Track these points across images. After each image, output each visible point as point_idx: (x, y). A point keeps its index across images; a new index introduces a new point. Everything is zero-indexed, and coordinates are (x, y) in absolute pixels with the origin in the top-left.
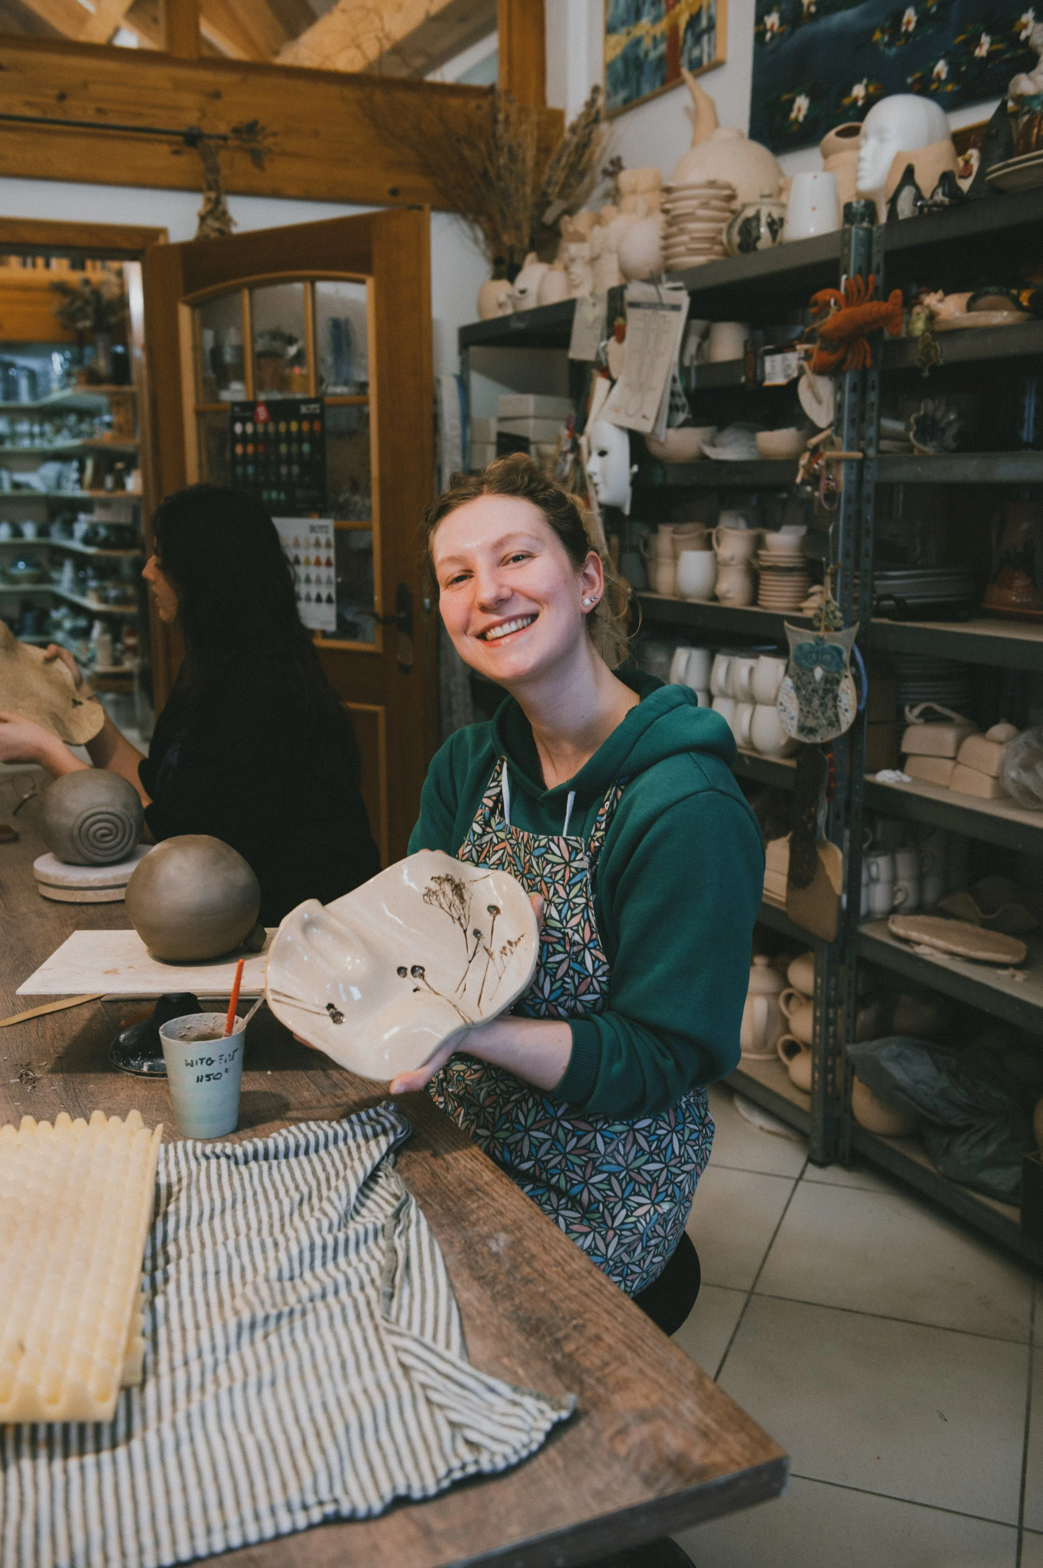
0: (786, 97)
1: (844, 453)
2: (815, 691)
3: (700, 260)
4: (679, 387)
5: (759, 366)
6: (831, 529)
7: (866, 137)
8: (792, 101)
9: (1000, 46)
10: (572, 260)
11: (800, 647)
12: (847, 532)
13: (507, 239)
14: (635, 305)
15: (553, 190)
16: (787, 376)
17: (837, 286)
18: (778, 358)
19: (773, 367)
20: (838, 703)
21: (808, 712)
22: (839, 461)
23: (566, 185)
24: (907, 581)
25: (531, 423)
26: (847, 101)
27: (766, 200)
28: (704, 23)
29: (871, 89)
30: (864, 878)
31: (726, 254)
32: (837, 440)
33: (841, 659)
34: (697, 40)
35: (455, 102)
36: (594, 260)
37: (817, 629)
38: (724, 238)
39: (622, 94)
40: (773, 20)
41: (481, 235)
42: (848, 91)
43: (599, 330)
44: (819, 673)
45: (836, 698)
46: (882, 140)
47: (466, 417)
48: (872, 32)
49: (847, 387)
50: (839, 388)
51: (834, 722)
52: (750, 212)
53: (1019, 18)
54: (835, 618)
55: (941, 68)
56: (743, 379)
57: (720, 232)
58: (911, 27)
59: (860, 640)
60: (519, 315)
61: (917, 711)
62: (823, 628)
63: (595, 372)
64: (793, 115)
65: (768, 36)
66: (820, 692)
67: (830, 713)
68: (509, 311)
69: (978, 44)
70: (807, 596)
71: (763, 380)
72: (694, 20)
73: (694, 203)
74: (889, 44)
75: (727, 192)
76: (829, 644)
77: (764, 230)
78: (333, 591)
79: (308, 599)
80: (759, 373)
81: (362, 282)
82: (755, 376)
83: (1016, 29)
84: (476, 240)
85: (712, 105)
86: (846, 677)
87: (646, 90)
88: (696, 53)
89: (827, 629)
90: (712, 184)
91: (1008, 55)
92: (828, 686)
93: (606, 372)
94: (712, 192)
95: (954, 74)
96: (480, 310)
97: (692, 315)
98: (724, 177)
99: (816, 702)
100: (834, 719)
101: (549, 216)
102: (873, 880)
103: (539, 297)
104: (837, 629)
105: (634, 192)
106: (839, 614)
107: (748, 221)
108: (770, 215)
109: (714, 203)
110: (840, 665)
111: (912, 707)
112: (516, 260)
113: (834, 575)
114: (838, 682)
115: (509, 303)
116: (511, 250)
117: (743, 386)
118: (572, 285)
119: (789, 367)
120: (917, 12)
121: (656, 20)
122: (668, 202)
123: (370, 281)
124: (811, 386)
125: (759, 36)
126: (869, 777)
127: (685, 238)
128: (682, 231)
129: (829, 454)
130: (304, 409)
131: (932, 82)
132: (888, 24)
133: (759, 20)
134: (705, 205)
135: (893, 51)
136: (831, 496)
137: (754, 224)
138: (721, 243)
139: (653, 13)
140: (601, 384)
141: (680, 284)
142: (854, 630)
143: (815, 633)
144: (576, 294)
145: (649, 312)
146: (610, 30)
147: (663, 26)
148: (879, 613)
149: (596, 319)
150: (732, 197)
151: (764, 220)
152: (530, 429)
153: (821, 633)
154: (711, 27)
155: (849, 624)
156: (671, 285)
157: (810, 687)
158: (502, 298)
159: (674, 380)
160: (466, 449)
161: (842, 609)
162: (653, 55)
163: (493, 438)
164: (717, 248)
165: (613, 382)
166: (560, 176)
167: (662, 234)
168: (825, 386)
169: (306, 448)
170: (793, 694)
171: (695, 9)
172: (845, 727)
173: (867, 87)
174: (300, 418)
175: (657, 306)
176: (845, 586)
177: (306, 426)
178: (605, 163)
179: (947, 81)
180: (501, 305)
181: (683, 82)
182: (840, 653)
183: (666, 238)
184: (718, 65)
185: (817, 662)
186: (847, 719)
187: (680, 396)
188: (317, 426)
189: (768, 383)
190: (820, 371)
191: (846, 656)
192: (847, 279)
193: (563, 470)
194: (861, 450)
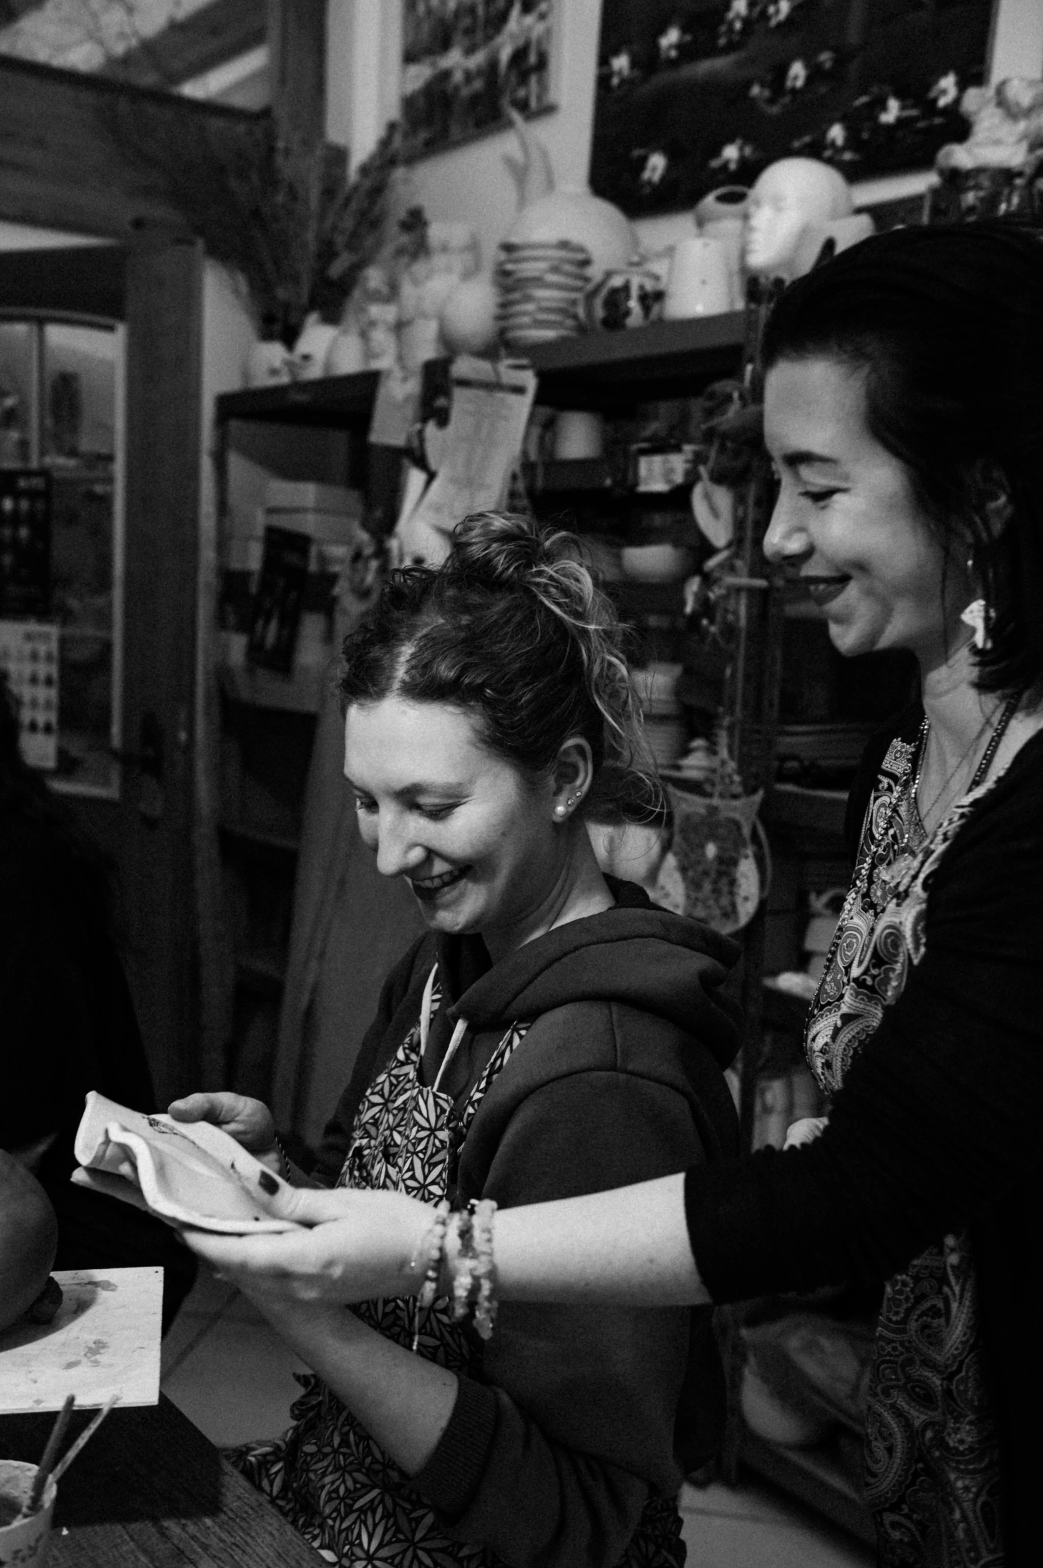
0: (637, 153)
1: (744, 581)
2: (706, 873)
3: (549, 334)
4: (521, 486)
5: (631, 470)
6: (728, 672)
7: (758, 204)
8: (644, 160)
9: (913, 112)
10: (372, 324)
11: (688, 817)
12: (747, 677)
13: (281, 293)
14: (465, 383)
15: (340, 240)
16: (668, 481)
17: (741, 379)
18: (657, 461)
19: (650, 470)
20: (735, 890)
21: (697, 899)
22: (738, 590)
23: (355, 235)
24: (810, 739)
25: (311, 517)
26: (715, 163)
27: (634, 269)
28: (533, 59)
29: (748, 151)
30: (758, 1109)
31: (581, 329)
32: (739, 563)
33: (741, 835)
34: (523, 79)
35: (217, 124)
36: (400, 327)
37: (710, 795)
38: (581, 311)
39: (423, 135)
40: (621, 63)
41: (244, 288)
42: (717, 152)
43: (410, 411)
44: (711, 850)
45: (733, 882)
46: (778, 209)
47: (223, 507)
48: (748, 85)
49: (751, 500)
50: (739, 500)
51: (730, 913)
52: (617, 282)
53: (936, 81)
54: (732, 782)
55: (837, 133)
56: (608, 482)
57: (574, 303)
58: (800, 83)
59: (764, 813)
60: (299, 386)
61: (825, 898)
62: (717, 794)
63: (406, 462)
64: (646, 175)
65: (615, 81)
66: (713, 875)
67: (725, 901)
68: (284, 379)
69: (884, 108)
70: (686, 752)
71: (636, 484)
72: (520, 55)
73: (542, 265)
74: (771, 101)
75: (580, 256)
76: (724, 814)
77: (633, 304)
78: (53, 717)
79: (33, 727)
80: (630, 475)
81: (110, 329)
82: (625, 478)
83: (932, 94)
84: (236, 292)
85: (545, 154)
86: (746, 857)
87: (455, 131)
88: (521, 93)
89: (722, 796)
90: (564, 245)
91: (921, 125)
92: (724, 868)
93: (421, 462)
94: (563, 254)
95: (852, 141)
96: (246, 375)
97: (539, 400)
98: (575, 237)
99: (707, 887)
100: (729, 909)
101: (336, 269)
102: (767, 1110)
103: (328, 365)
104: (735, 797)
105: (445, 249)
106: (737, 778)
107: (614, 292)
108: (641, 288)
109: (568, 268)
110: (739, 843)
111: (819, 893)
112: (293, 320)
113: (730, 729)
114: (735, 863)
115: (285, 370)
116: (287, 307)
117: (607, 491)
118: (369, 354)
119: (671, 471)
120: (807, 66)
121: (469, 51)
122: (510, 261)
123: (121, 330)
124: (707, 497)
125: (603, 81)
126: (768, 982)
127: (530, 307)
128: (528, 299)
129: (730, 580)
130: (22, 483)
131: (825, 148)
132: (769, 78)
133: (604, 60)
134: (555, 270)
135: (775, 110)
136: (730, 631)
137: (622, 295)
138: (575, 317)
139: (466, 42)
140: (415, 478)
141: (524, 361)
142: (758, 797)
143: (707, 801)
144: (377, 365)
145: (481, 393)
146: (410, 57)
147: (478, 59)
148: (783, 778)
149: (407, 399)
150: (586, 263)
151: (634, 292)
152: (308, 524)
153: (716, 801)
154: (542, 64)
155: (750, 791)
156: (510, 361)
157: (700, 868)
158: (277, 364)
159: (514, 477)
160: (222, 544)
161: (740, 772)
162: (465, 92)
163: (260, 532)
164: (570, 322)
165: (431, 476)
166: (348, 223)
167: (499, 300)
168: (723, 498)
169: (24, 532)
170: (677, 876)
171: (521, 42)
172: (744, 919)
173: (741, 149)
174: (17, 495)
175: (493, 386)
176: (743, 742)
177: (24, 505)
178: (401, 213)
179: (844, 149)
180: (274, 372)
181: (510, 124)
182: (738, 825)
183: (503, 305)
184: (548, 110)
185: (712, 836)
186: (747, 910)
187: (520, 497)
188: (40, 506)
189: (643, 488)
190: (718, 478)
191: (746, 831)
192: (754, 370)
193: (363, 580)
194: (766, 577)
